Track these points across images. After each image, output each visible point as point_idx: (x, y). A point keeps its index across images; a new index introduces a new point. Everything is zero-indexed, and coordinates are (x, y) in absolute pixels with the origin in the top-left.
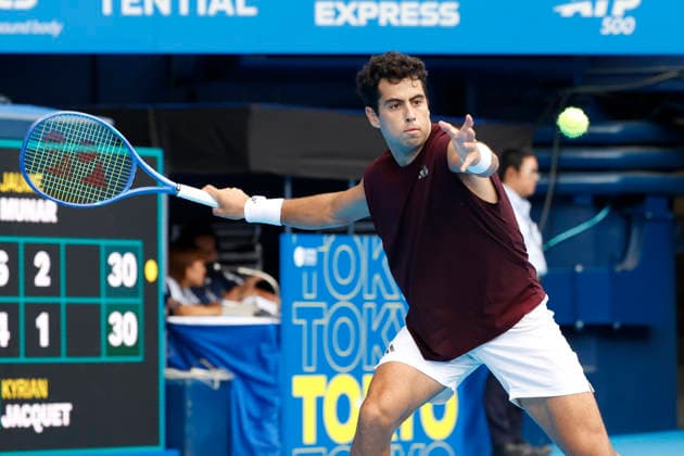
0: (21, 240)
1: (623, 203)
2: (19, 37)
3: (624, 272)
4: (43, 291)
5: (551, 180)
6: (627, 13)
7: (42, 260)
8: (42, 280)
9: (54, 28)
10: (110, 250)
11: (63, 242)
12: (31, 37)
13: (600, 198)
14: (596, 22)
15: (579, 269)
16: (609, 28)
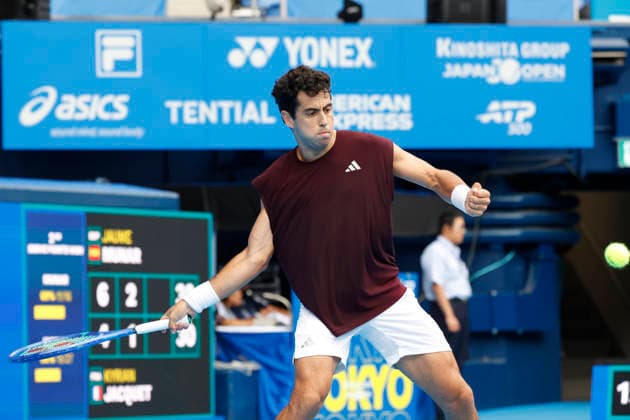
0: (117, 276)
1: (524, 249)
2: (115, 139)
3: (526, 296)
4: (132, 310)
5: (475, 233)
6: (526, 120)
7: (131, 289)
8: (131, 302)
9: (138, 132)
10: (177, 282)
11: (145, 276)
12: (123, 139)
13: (508, 245)
14: (504, 127)
15: (494, 293)
16: (514, 130)
